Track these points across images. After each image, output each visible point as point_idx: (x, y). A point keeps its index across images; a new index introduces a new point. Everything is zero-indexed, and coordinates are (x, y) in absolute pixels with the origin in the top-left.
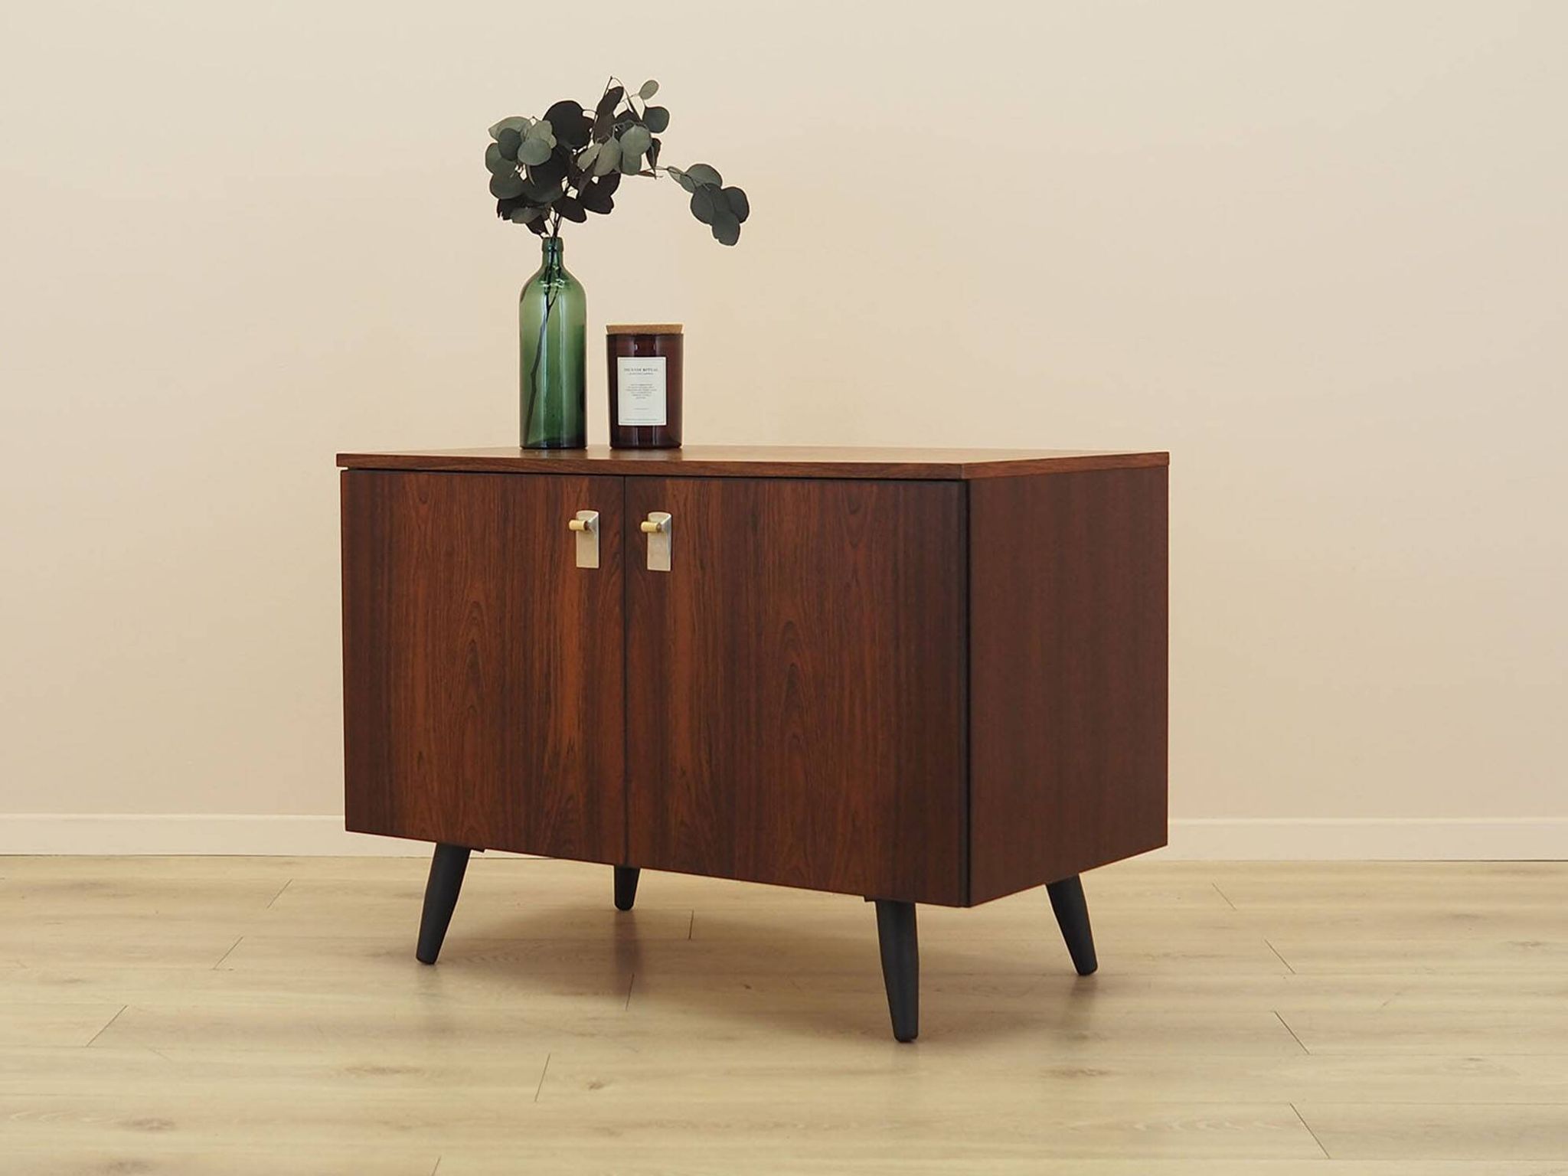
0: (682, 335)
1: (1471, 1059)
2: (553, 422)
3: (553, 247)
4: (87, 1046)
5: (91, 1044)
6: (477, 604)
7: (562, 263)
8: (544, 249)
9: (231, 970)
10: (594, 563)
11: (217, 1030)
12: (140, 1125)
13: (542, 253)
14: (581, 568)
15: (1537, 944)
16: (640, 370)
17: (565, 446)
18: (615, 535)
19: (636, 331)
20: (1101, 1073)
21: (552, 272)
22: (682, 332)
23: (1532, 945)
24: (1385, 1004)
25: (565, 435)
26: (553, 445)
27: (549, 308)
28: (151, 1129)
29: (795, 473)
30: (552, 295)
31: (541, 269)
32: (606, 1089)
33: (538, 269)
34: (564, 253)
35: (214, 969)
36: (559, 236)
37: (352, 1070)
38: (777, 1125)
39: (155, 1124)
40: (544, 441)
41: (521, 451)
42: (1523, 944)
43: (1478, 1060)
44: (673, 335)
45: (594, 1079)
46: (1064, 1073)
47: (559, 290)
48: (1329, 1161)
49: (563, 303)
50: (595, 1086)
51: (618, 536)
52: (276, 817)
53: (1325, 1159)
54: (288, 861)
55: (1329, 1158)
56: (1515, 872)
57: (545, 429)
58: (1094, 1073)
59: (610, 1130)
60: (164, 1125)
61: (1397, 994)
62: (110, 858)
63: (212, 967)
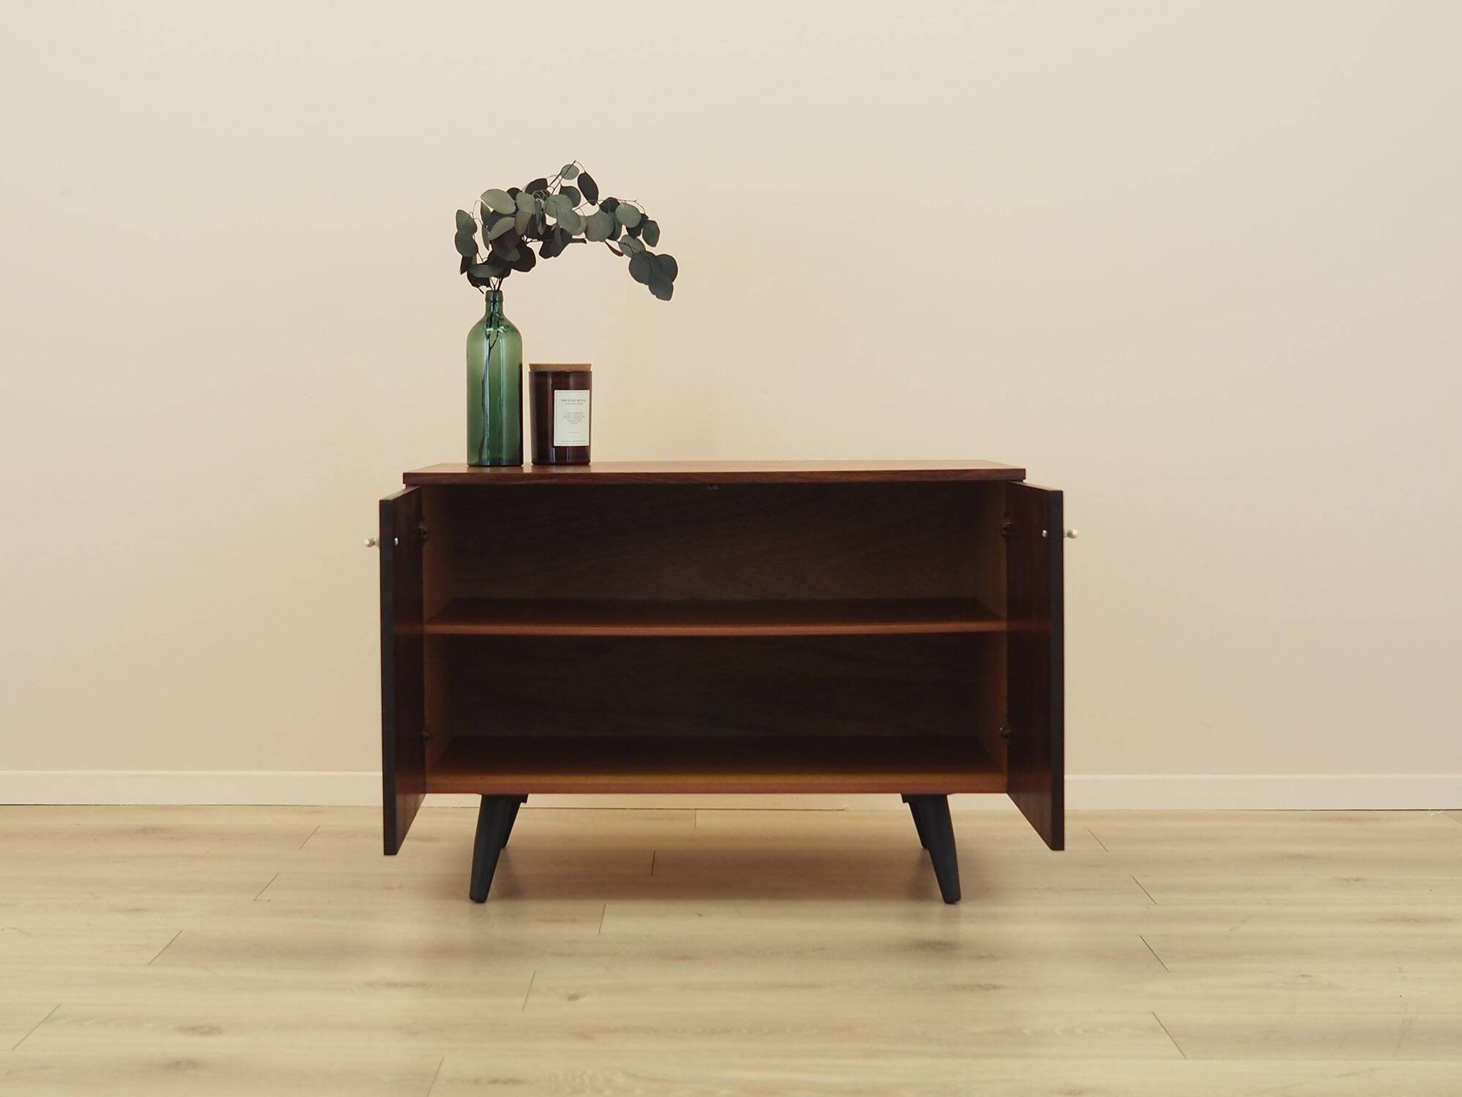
0: (591, 372)
1: (1304, 976)
2: (495, 445)
3: (495, 299)
4: (149, 964)
5: (152, 963)
7: (502, 310)
8: (487, 300)
9: (269, 901)
12: (193, 1030)
13: (485, 303)
15: (1358, 880)
16: (575, 401)
17: (504, 464)
19: (554, 370)
20: (995, 987)
21: (494, 317)
22: (591, 370)
23: (1354, 881)
24: (1232, 930)
25: (505, 455)
26: (495, 463)
27: (490, 349)
28: (202, 1033)
30: (493, 338)
31: (484, 318)
32: (581, 1001)
33: (482, 317)
34: (503, 303)
35: (255, 900)
36: (500, 289)
37: (370, 984)
39: (206, 1029)
40: (488, 460)
41: (468, 468)
42: (1347, 880)
43: (1308, 976)
44: (584, 372)
45: (572, 992)
46: (963, 987)
47: (499, 334)
48: (1185, 1060)
49: (503, 343)
50: (573, 998)
53: (1182, 1059)
54: (316, 810)
55: (1185, 1058)
56: (1340, 819)
57: (488, 448)
58: (989, 987)
59: (585, 1034)
60: (212, 1030)
61: (1243, 921)
63: (254, 898)
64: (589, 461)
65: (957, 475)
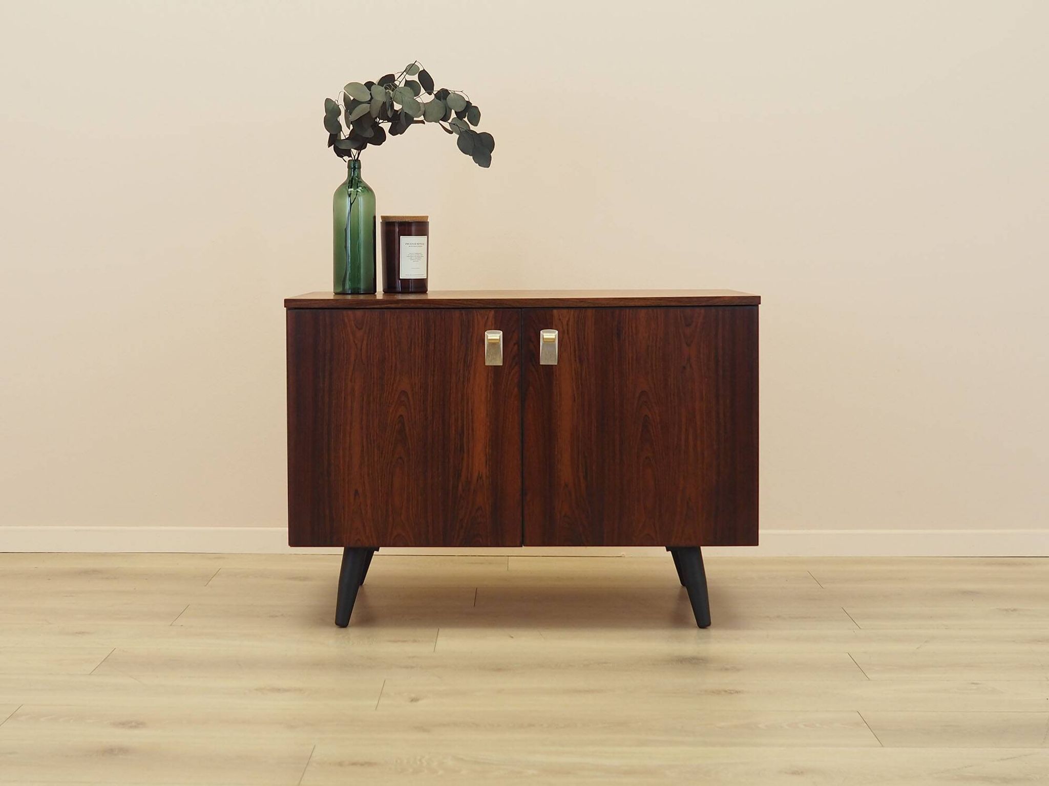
0: (428, 222)
1: (973, 683)
2: (355, 278)
3: (355, 166)
4: (90, 674)
5: (92, 673)
6: (404, 392)
7: (360, 175)
8: (349, 167)
9: (182, 626)
10: (499, 362)
11: (173, 664)
12: (123, 724)
13: (347, 169)
14: (489, 366)
15: (1015, 610)
16: (416, 244)
18: (515, 344)
19: (400, 221)
20: (737, 692)
21: (354, 181)
22: (428, 221)
23: (1012, 611)
24: (918, 648)
25: (362, 286)
26: (355, 292)
27: (351, 204)
28: (131, 727)
29: (649, 303)
30: (353, 196)
32: (420, 703)
33: (345, 180)
34: (361, 169)
35: (171, 625)
36: (359, 159)
37: (259, 689)
38: (531, 725)
39: (133, 724)
40: (349, 289)
41: (334, 295)
42: (1007, 610)
43: (976, 684)
44: (423, 222)
45: (413, 696)
46: (713, 692)
47: (358, 193)
48: (882, 748)
49: (361, 200)
50: (414, 700)
51: (516, 346)
52: (212, 528)
53: (880, 747)
54: (219, 556)
55: (883, 746)
56: (1009, 564)
57: (350, 280)
58: (732, 692)
59: (423, 728)
60: (138, 724)
61: (926, 642)
62: (104, 555)
63: (170, 623)
64: (427, 291)
65: (708, 301)
